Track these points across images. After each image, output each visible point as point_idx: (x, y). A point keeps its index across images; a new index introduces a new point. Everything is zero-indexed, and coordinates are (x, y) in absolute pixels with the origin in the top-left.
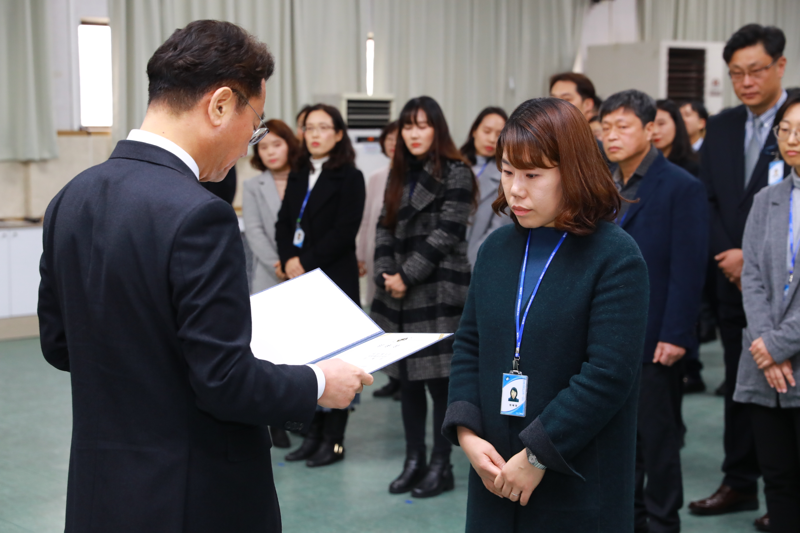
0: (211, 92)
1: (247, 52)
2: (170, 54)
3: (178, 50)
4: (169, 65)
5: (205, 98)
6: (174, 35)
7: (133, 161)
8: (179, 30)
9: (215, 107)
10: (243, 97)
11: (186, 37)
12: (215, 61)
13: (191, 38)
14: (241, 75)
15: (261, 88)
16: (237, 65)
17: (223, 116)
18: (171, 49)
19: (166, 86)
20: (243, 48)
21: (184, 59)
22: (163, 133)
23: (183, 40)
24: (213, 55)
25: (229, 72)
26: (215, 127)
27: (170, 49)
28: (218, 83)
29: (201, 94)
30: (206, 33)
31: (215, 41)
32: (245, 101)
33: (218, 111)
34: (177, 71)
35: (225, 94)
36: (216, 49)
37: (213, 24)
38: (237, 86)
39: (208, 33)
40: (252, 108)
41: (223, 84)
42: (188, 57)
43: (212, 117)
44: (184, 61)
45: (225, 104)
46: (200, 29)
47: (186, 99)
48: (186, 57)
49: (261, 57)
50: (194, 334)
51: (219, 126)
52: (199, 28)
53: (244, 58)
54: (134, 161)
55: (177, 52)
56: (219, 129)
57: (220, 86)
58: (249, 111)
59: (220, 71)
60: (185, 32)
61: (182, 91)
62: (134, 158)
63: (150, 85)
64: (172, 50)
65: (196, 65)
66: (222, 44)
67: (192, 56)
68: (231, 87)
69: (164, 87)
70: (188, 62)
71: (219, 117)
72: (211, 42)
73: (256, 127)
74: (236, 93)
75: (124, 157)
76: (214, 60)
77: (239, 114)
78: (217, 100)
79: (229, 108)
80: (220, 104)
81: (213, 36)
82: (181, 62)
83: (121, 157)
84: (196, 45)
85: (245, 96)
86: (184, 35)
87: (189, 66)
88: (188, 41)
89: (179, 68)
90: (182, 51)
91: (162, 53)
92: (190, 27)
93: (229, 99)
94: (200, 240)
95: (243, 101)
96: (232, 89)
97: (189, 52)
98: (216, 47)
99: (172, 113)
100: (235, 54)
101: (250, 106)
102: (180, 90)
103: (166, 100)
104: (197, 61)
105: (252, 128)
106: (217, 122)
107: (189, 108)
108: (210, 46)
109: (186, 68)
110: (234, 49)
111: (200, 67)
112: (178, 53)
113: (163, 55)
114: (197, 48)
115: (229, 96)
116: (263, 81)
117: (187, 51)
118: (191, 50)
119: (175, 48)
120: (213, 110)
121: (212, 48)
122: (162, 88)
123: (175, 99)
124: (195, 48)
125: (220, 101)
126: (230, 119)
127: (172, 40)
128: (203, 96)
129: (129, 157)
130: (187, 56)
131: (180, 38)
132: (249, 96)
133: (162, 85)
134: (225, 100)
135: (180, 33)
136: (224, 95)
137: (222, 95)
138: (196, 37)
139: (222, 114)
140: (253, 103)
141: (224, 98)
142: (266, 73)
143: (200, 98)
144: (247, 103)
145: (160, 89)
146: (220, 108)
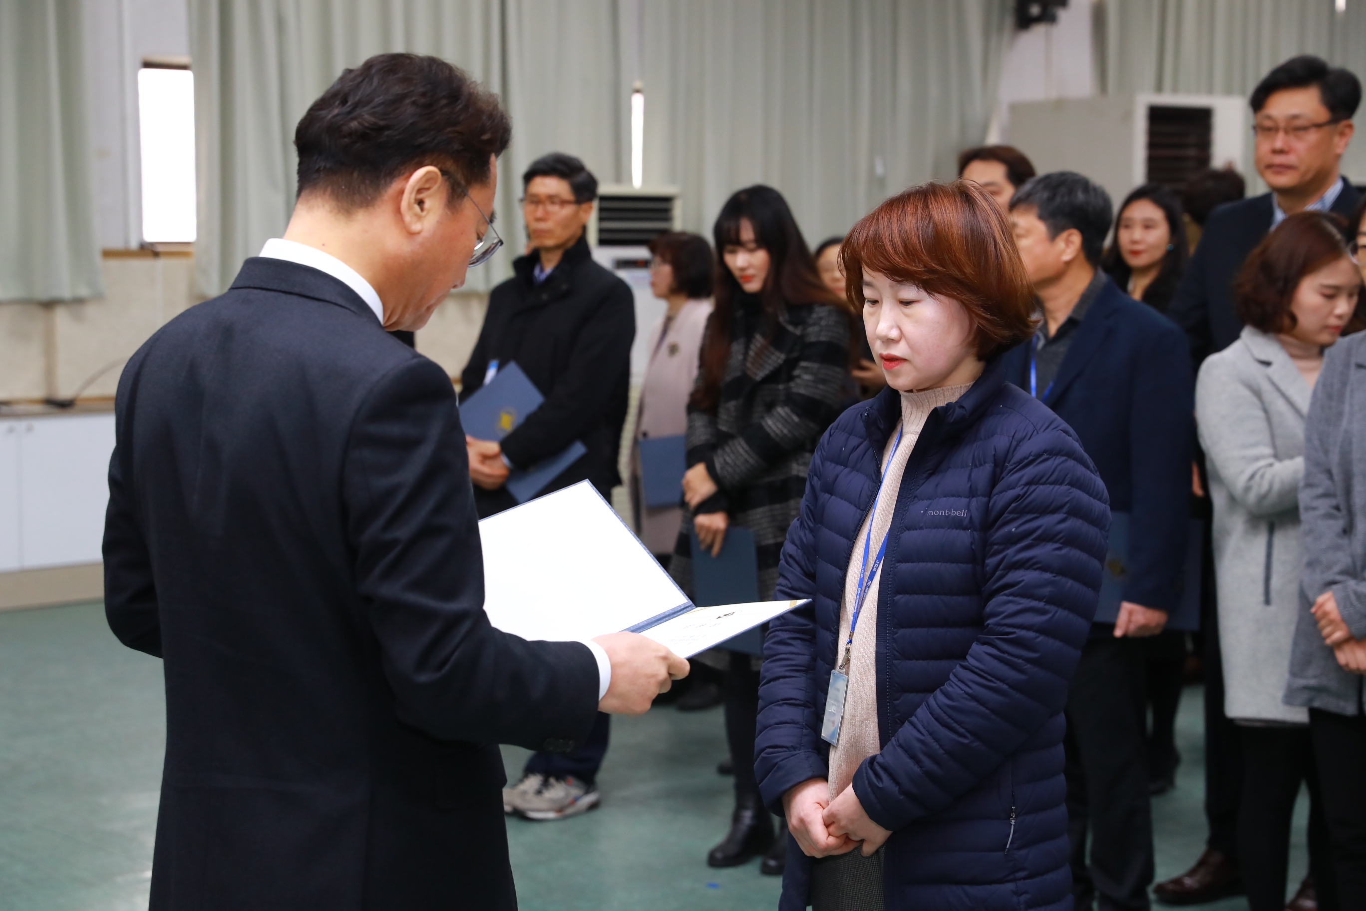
0: (407, 175)
1: (466, 107)
2: (336, 111)
3: (349, 104)
4: (334, 129)
5: (395, 186)
6: (342, 79)
7: (272, 293)
8: (349, 71)
9: (412, 201)
10: (459, 184)
11: (362, 82)
12: (412, 124)
13: (372, 84)
14: (456, 146)
15: (488, 169)
16: (449, 129)
17: (425, 216)
18: (337, 103)
19: (328, 166)
20: (460, 101)
21: (360, 120)
22: (323, 245)
23: (358, 86)
24: (408, 112)
25: (436, 141)
26: (411, 234)
27: (334, 103)
28: (416, 160)
29: (388, 179)
30: (396, 76)
31: (412, 89)
32: (463, 191)
33: (417, 208)
34: (346, 140)
35: (428, 178)
36: (414, 103)
37: (408, 61)
38: (450, 165)
39: (400, 75)
40: (474, 203)
41: (427, 162)
42: (366, 116)
43: (408, 218)
44: (359, 123)
45: (429, 196)
46: (386, 69)
47: (362, 187)
48: (363, 115)
49: (491, 116)
50: (392, 590)
51: (419, 233)
52: (386, 67)
53: (461, 118)
54: (276, 294)
55: (346, 108)
56: (419, 239)
57: (420, 165)
58: (469, 209)
59: (422, 140)
60: (361, 74)
61: (355, 175)
62: (275, 288)
63: (300, 164)
64: (339, 104)
65: (379, 129)
66: (424, 94)
67: (373, 114)
68: (439, 166)
69: (325, 167)
70: (367, 125)
71: (419, 218)
72: (406, 91)
73: (481, 235)
74: (446, 177)
75: (256, 286)
76: (410, 121)
77: (453, 213)
78: (416, 188)
79: (435, 204)
80: (420, 196)
81: (406, 80)
82: (354, 124)
83: (252, 285)
84: (380, 96)
85: (463, 182)
86: (359, 79)
87: (368, 131)
88: (366, 89)
89: (350, 134)
90: (356, 106)
91: (321, 109)
92: (369, 66)
93: (435, 187)
94: (394, 429)
95: (459, 190)
96: (441, 170)
97: (365, 109)
98: (414, 99)
99: (339, 211)
100: (446, 110)
101: (472, 200)
102: (352, 173)
103: (329, 190)
104: (382, 123)
105: (474, 236)
106: (416, 227)
107: (367, 202)
108: (404, 97)
109: (363, 135)
110: (444, 102)
111: (387, 133)
112: (349, 109)
113: (323, 113)
114: (379, 102)
115: (435, 183)
116: (493, 157)
117: (364, 106)
118: (372, 105)
119: (344, 102)
120: (410, 207)
121: (407, 101)
122: (322, 168)
123: (343, 187)
124: (378, 100)
125: (420, 191)
126: (438, 222)
127: (339, 86)
128: (391, 182)
129: (265, 286)
130: (363, 113)
131: (351, 83)
132: (469, 183)
133: (322, 164)
134: (428, 189)
135: (352, 75)
136: (427, 181)
137: (424, 180)
138: (379, 83)
139: (424, 213)
140: (475, 194)
141: (427, 186)
142: (498, 143)
143: (387, 185)
144: (465, 195)
145: (318, 171)
146: (421, 203)
